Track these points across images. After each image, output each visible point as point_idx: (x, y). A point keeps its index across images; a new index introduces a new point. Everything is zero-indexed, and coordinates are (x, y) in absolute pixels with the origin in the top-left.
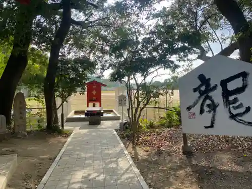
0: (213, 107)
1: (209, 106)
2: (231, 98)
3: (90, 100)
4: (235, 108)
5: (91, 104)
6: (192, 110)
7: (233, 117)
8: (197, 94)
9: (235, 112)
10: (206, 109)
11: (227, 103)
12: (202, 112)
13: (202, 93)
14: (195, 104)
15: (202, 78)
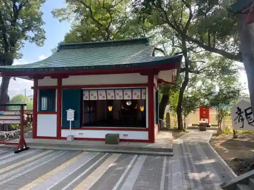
0: (243, 120)
1: (241, 119)
2: (248, 116)
3: (202, 117)
4: (250, 120)
5: (202, 119)
6: (236, 121)
7: (249, 123)
8: (237, 115)
9: (250, 122)
10: (241, 120)
11: (247, 118)
12: (239, 122)
13: (239, 114)
14: (237, 118)
15: (238, 108)
